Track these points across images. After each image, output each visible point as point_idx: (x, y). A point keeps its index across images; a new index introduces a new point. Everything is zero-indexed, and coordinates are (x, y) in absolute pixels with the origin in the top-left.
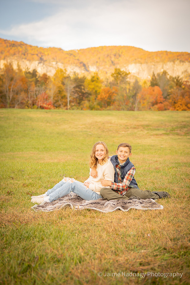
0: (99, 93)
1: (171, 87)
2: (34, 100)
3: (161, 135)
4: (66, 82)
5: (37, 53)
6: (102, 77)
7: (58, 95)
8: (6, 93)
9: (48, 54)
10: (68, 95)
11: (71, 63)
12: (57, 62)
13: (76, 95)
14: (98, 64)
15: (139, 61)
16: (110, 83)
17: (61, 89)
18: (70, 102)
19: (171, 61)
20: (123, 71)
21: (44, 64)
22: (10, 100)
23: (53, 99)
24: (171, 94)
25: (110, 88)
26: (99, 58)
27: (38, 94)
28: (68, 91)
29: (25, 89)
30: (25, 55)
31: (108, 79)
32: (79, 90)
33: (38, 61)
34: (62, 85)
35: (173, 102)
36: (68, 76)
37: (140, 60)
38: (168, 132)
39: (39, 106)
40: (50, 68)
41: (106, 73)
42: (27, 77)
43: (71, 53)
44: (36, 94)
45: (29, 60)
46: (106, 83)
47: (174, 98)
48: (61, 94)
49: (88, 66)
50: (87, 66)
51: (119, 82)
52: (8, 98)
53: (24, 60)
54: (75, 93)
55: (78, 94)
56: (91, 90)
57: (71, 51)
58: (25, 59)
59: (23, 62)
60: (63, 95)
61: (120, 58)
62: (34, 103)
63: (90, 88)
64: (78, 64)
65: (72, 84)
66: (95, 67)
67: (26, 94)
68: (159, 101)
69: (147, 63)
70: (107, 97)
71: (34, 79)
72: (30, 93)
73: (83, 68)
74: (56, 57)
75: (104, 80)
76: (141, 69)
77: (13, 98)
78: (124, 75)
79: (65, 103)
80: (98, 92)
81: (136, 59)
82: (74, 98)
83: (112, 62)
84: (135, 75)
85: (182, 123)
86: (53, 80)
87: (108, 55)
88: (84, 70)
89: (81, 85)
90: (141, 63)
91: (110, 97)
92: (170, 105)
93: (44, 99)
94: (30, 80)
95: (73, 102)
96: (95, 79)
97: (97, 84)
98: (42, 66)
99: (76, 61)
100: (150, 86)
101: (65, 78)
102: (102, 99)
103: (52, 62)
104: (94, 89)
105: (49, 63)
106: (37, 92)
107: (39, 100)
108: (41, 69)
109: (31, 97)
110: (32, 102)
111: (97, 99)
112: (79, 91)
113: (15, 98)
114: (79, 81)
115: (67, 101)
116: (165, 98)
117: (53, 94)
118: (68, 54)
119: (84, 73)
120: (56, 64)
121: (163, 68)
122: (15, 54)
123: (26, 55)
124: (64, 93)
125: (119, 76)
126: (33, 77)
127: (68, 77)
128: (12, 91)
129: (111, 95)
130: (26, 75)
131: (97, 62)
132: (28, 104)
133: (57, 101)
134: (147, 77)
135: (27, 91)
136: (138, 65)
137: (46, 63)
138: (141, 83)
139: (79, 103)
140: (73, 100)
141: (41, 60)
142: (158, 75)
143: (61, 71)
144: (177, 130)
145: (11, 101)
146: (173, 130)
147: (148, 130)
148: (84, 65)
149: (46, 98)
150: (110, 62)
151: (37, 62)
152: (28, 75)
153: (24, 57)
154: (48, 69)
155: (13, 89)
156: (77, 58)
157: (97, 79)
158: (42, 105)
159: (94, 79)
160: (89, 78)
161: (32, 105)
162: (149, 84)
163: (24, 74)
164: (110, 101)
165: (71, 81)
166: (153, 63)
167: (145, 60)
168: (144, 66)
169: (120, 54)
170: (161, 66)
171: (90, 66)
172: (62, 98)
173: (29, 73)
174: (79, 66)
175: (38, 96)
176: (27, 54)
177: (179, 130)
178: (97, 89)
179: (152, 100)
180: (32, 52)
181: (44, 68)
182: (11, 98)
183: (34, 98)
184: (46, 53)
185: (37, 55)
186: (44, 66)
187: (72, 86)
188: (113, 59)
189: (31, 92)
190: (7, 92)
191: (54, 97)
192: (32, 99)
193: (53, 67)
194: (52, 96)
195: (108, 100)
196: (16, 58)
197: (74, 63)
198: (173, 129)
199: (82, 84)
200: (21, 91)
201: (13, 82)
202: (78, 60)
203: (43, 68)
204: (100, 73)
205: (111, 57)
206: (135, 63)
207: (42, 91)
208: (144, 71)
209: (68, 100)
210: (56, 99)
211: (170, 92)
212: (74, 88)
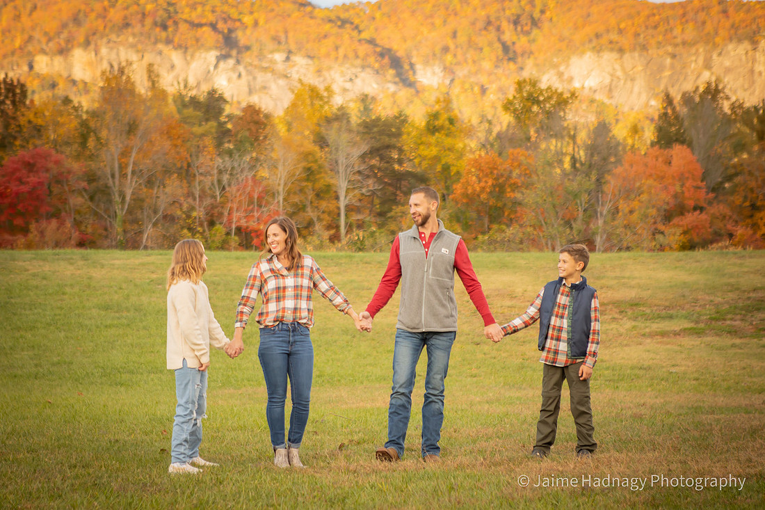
0: (458, 173)
1: (740, 147)
2: (213, 207)
3: (676, 334)
4: (332, 134)
5: (211, 18)
6: (466, 111)
7: (304, 184)
8: (110, 182)
9: (256, 23)
10: (342, 185)
11: (345, 56)
12: (290, 52)
13: (371, 184)
14: (449, 58)
15: (611, 42)
16: (499, 136)
17: (316, 161)
18: (350, 209)
19: (740, 41)
20: (549, 88)
21: (238, 62)
22: (126, 207)
23: (285, 200)
24: (736, 174)
25: (500, 154)
26: (454, 35)
27: (229, 185)
28: (341, 169)
29: (179, 165)
30: (165, 27)
31: (490, 122)
32: (383, 165)
33: (217, 48)
34: (317, 149)
35: (747, 204)
36: (339, 113)
37: (614, 36)
38: (702, 325)
39: (234, 227)
40: (261, 78)
41: (483, 90)
42: (185, 120)
43: (343, 16)
44: (219, 181)
45: (183, 48)
46: (482, 135)
47: (752, 190)
48: (314, 182)
49: (412, 66)
50: (406, 67)
51: (532, 132)
52: (117, 198)
53: (160, 46)
54: (368, 177)
55: (380, 180)
56: (425, 164)
57: (346, 8)
58: (168, 41)
59: (160, 53)
60: (320, 185)
61: (535, 32)
62: (212, 216)
63: (424, 158)
64: (372, 60)
65: (354, 144)
66: (438, 69)
67: (185, 184)
68: (691, 203)
69: (644, 48)
70: (488, 190)
71: (213, 124)
72: (198, 178)
73: (392, 72)
74: (286, 32)
75: (475, 121)
76: (619, 73)
77: (138, 202)
78: (554, 106)
79: (329, 213)
80: (454, 170)
81: (598, 36)
82: (363, 194)
83: (506, 48)
84: (598, 97)
85: (753, 295)
86: (282, 129)
87: (489, 23)
88: (395, 83)
89: (388, 147)
90: (621, 51)
91: (499, 189)
92: (735, 217)
93: (251, 202)
94: (197, 130)
95: (358, 210)
96: (441, 121)
97: (448, 141)
98: (233, 69)
99: (363, 49)
100: (653, 144)
101: (328, 121)
102: (471, 199)
103: (272, 52)
104: (437, 159)
105: (261, 56)
106: (225, 177)
107: (235, 206)
108: (229, 80)
109: (203, 195)
110: (207, 214)
111: (451, 197)
112: (379, 169)
113: (143, 200)
114: (381, 133)
115: (339, 208)
116: (716, 189)
117: (285, 184)
118: (330, 21)
119: (394, 94)
120: (288, 59)
121: (708, 66)
122: (127, 25)
123: (170, 30)
124: (326, 179)
125: (535, 108)
126: (207, 120)
127: (341, 116)
128: (133, 172)
129: (501, 181)
130: (179, 112)
131: (446, 49)
132: (190, 221)
133: (300, 208)
134: (647, 105)
135: (187, 173)
136: (608, 56)
137: (248, 58)
138: (620, 132)
139: (381, 214)
140: (358, 204)
141: (230, 45)
142: (687, 99)
143: (314, 93)
144: (732, 319)
145: (130, 212)
146: (719, 317)
147: (635, 319)
148: (396, 63)
149: (260, 198)
150: (498, 46)
151: (212, 56)
152: (189, 111)
153: (164, 34)
154: (255, 78)
155: (134, 163)
156: (365, 35)
157: (447, 122)
158: (243, 223)
159: (438, 123)
160: (417, 115)
161: (205, 224)
162: (649, 134)
163: (171, 108)
164: (500, 204)
165: (350, 131)
166: (670, 49)
167: (637, 35)
168: (633, 61)
169: (536, 15)
170: (701, 61)
171: (418, 67)
172: (318, 195)
173: (194, 102)
174: (377, 65)
175: (227, 189)
176: (176, 23)
177: (739, 317)
178: (449, 158)
179: (664, 198)
180: (194, 16)
181: (240, 76)
182: (128, 198)
183: (214, 197)
184: (247, 19)
185: (213, 26)
186: (241, 68)
187: (356, 152)
188: (508, 36)
189: (201, 174)
190: (113, 176)
191: (289, 193)
192: (208, 201)
193: (273, 71)
194: (281, 189)
195: (492, 202)
196: (131, 39)
197: (357, 57)
198: (717, 316)
199: (393, 141)
200: (167, 171)
201: (136, 141)
202: (371, 42)
203: (235, 76)
204: (456, 90)
205: (498, 29)
206: (598, 50)
207: (242, 171)
208: (633, 80)
209: (342, 204)
210: (296, 199)
211: (734, 166)
212: (363, 157)
